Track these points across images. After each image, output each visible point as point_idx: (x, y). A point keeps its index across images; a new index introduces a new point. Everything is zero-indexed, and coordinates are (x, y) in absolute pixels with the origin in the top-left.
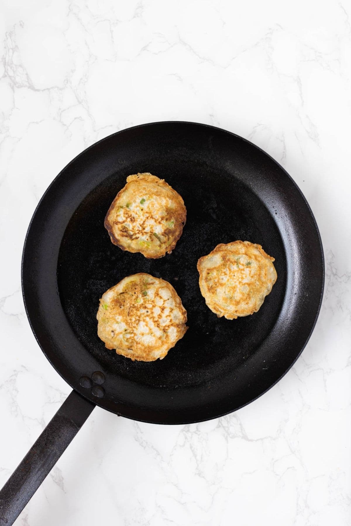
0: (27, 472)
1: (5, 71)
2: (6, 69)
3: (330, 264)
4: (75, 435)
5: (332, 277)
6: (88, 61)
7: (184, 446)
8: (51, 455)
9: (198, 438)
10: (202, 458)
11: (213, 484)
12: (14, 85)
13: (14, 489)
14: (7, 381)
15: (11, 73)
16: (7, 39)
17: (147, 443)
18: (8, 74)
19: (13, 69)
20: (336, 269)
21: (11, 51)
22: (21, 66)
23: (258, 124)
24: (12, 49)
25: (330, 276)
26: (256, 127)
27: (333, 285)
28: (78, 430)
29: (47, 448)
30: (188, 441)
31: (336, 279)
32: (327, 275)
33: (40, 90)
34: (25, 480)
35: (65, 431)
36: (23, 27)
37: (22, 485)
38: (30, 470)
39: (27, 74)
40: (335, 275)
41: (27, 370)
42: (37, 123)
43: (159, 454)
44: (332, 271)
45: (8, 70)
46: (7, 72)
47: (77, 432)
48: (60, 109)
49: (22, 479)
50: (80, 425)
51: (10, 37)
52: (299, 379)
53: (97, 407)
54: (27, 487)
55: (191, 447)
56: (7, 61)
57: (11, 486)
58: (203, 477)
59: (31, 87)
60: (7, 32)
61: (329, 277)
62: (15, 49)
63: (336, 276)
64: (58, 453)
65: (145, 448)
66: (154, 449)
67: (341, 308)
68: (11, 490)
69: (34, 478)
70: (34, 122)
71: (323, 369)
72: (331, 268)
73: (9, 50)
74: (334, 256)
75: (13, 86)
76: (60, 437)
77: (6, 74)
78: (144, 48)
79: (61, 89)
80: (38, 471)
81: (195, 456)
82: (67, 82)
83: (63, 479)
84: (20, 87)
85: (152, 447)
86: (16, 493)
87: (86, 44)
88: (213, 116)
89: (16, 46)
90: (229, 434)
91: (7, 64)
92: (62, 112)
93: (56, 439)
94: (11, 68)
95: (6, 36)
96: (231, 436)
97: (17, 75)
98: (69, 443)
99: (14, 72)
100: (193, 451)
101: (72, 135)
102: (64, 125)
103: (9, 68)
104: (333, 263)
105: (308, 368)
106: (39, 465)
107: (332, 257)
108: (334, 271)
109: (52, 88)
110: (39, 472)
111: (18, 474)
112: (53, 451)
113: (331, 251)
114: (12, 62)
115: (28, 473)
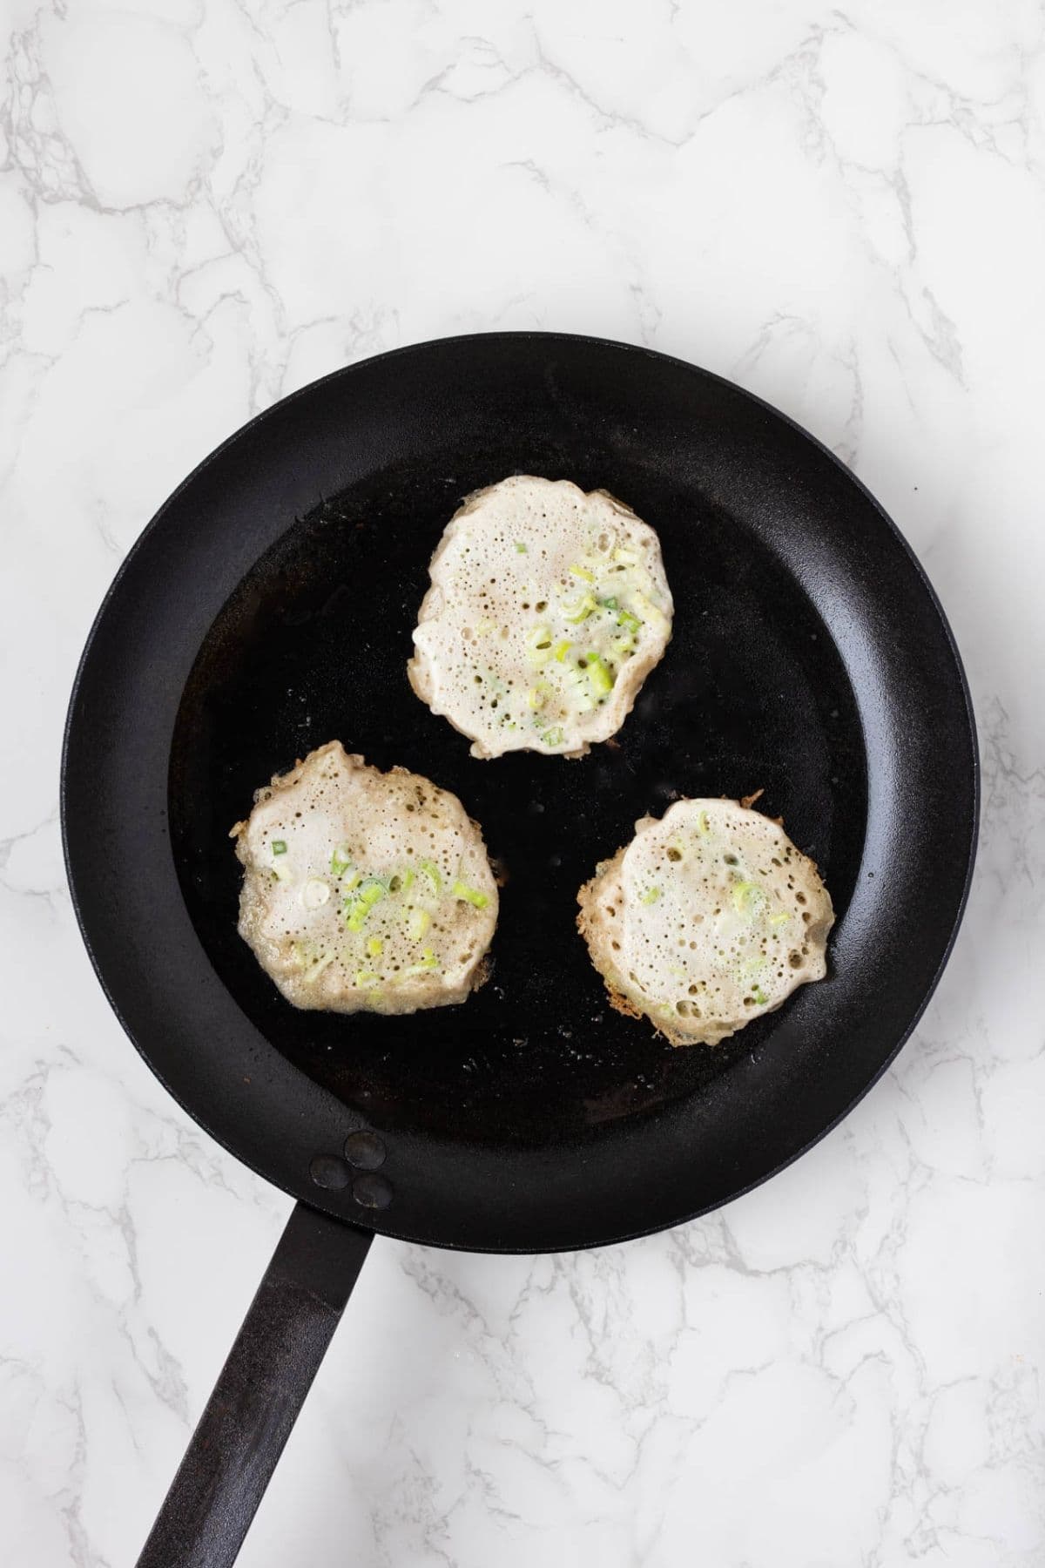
0: (212, 1473)
1: (10, 152)
2: (14, 147)
3: (994, 739)
4: (332, 1335)
5: (1000, 781)
6: (260, 123)
7: (551, 1288)
8: (274, 1410)
9: (596, 1266)
10: (605, 1326)
11: (641, 1405)
12: (37, 196)
13: (184, 1532)
14: (16, 1094)
15: (27, 159)
16: (16, 53)
17: (440, 1281)
18: (18, 162)
19: (32, 144)
20: (1012, 756)
21: (27, 90)
22: (57, 136)
23: (778, 315)
24: (31, 85)
25: (994, 777)
26: (771, 324)
27: (1003, 804)
28: (337, 1320)
29: (256, 1390)
30: (564, 1276)
31: (1013, 784)
32: (987, 774)
33: (115, 210)
34: (212, 1499)
35: (301, 1331)
36: (63, 19)
37: (204, 1515)
38: (220, 1467)
39: (76, 162)
40: (1008, 773)
41: (77, 1060)
42: (106, 310)
43: (476, 1316)
44: (1000, 761)
45: (17, 148)
46: (15, 156)
47: (336, 1325)
48: (176, 268)
49: (203, 1496)
50: (340, 1302)
51: (26, 49)
52: (901, 1089)
53: (377, 1237)
54: (219, 1522)
55: (574, 1294)
56: (15, 123)
57: (173, 1526)
58: (609, 1383)
59: (89, 201)
60: (14, 34)
61: (990, 780)
62: (40, 83)
63: (1012, 778)
64: (293, 1399)
65: (433, 1295)
66: (462, 1299)
67: (1028, 873)
68: (177, 1537)
69: (235, 1488)
70: (97, 309)
71: (971, 1059)
72: (998, 752)
73: (20, 89)
74: (1007, 716)
75: (34, 199)
76: (288, 1351)
77: (12, 160)
78: (433, 85)
79: (179, 208)
80: (244, 1464)
81: (586, 1319)
82: (199, 187)
83: (185, 1388)
84: (55, 200)
85: (456, 1293)
86: (193, 1543)
87: (256, 70)
88: (640, 289)
89: (43, 76)
90: (687, 1255)
91: (14, 130)
92: (183, 276)
93: (278, 1359)
94: (27, 143)
95: (13, 45)
96: (693, 1259)
97: (46, 165)
98: (317, 1361)
99: (37, 154)
100: (577, 1304)
101: (212, 347)
102: (188, 316)
103: (21, 142)
104: (1003, 736)
105: (927, 1055)
106: (243, 1447)
107: (1002, 721)
108: (1007, 761)
109: (151, 204)
110: (249, 1467)
111: (188, 1486)
112: (275, 1394)
113: (997, 699)
114: (31, 123)
115: (216, 1476)
